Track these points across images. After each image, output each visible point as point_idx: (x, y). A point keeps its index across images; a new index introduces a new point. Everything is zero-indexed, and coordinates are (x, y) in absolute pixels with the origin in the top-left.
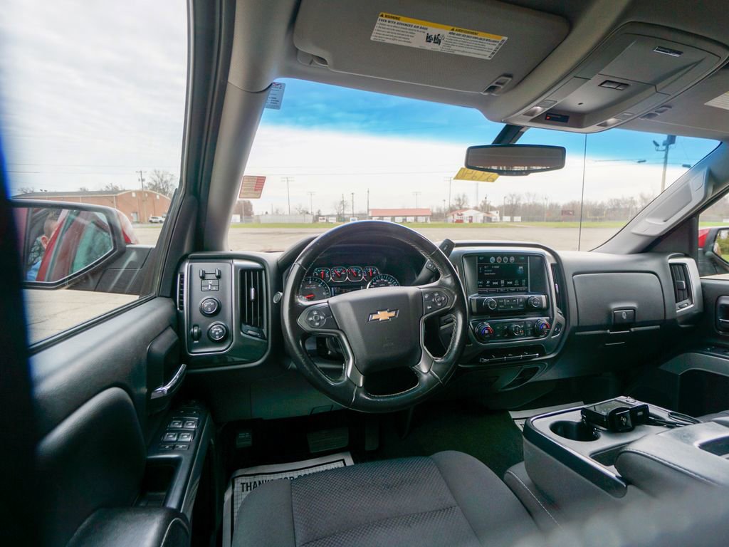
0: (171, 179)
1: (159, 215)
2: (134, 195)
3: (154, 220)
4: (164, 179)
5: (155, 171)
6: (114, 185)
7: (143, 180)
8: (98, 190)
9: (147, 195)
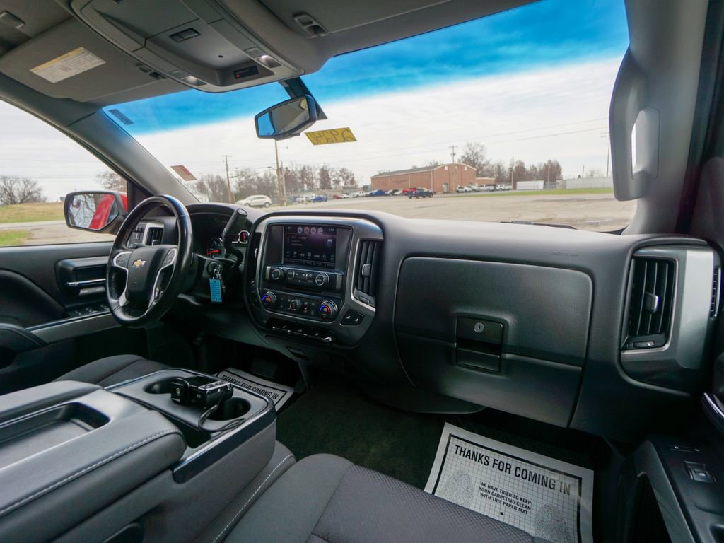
0: (481, 150)
1: (465, 186)
2: (446, 168)
3: (460, 190)
4: (475, 151)
5: (468, 145)
6: (436, 161)
7: (454, 154)
8: (424, 166)
9: (456, 167)
